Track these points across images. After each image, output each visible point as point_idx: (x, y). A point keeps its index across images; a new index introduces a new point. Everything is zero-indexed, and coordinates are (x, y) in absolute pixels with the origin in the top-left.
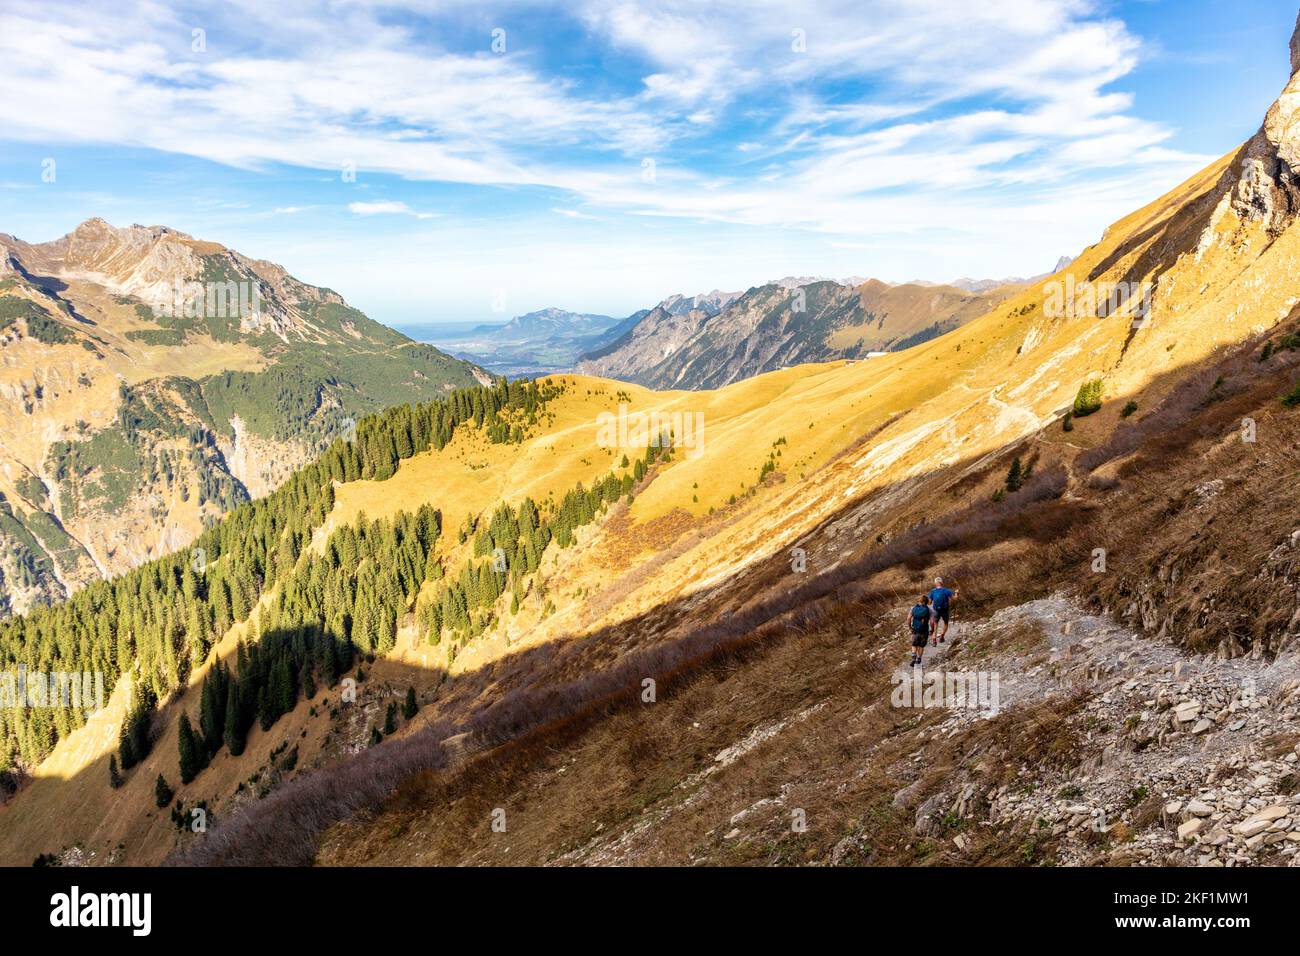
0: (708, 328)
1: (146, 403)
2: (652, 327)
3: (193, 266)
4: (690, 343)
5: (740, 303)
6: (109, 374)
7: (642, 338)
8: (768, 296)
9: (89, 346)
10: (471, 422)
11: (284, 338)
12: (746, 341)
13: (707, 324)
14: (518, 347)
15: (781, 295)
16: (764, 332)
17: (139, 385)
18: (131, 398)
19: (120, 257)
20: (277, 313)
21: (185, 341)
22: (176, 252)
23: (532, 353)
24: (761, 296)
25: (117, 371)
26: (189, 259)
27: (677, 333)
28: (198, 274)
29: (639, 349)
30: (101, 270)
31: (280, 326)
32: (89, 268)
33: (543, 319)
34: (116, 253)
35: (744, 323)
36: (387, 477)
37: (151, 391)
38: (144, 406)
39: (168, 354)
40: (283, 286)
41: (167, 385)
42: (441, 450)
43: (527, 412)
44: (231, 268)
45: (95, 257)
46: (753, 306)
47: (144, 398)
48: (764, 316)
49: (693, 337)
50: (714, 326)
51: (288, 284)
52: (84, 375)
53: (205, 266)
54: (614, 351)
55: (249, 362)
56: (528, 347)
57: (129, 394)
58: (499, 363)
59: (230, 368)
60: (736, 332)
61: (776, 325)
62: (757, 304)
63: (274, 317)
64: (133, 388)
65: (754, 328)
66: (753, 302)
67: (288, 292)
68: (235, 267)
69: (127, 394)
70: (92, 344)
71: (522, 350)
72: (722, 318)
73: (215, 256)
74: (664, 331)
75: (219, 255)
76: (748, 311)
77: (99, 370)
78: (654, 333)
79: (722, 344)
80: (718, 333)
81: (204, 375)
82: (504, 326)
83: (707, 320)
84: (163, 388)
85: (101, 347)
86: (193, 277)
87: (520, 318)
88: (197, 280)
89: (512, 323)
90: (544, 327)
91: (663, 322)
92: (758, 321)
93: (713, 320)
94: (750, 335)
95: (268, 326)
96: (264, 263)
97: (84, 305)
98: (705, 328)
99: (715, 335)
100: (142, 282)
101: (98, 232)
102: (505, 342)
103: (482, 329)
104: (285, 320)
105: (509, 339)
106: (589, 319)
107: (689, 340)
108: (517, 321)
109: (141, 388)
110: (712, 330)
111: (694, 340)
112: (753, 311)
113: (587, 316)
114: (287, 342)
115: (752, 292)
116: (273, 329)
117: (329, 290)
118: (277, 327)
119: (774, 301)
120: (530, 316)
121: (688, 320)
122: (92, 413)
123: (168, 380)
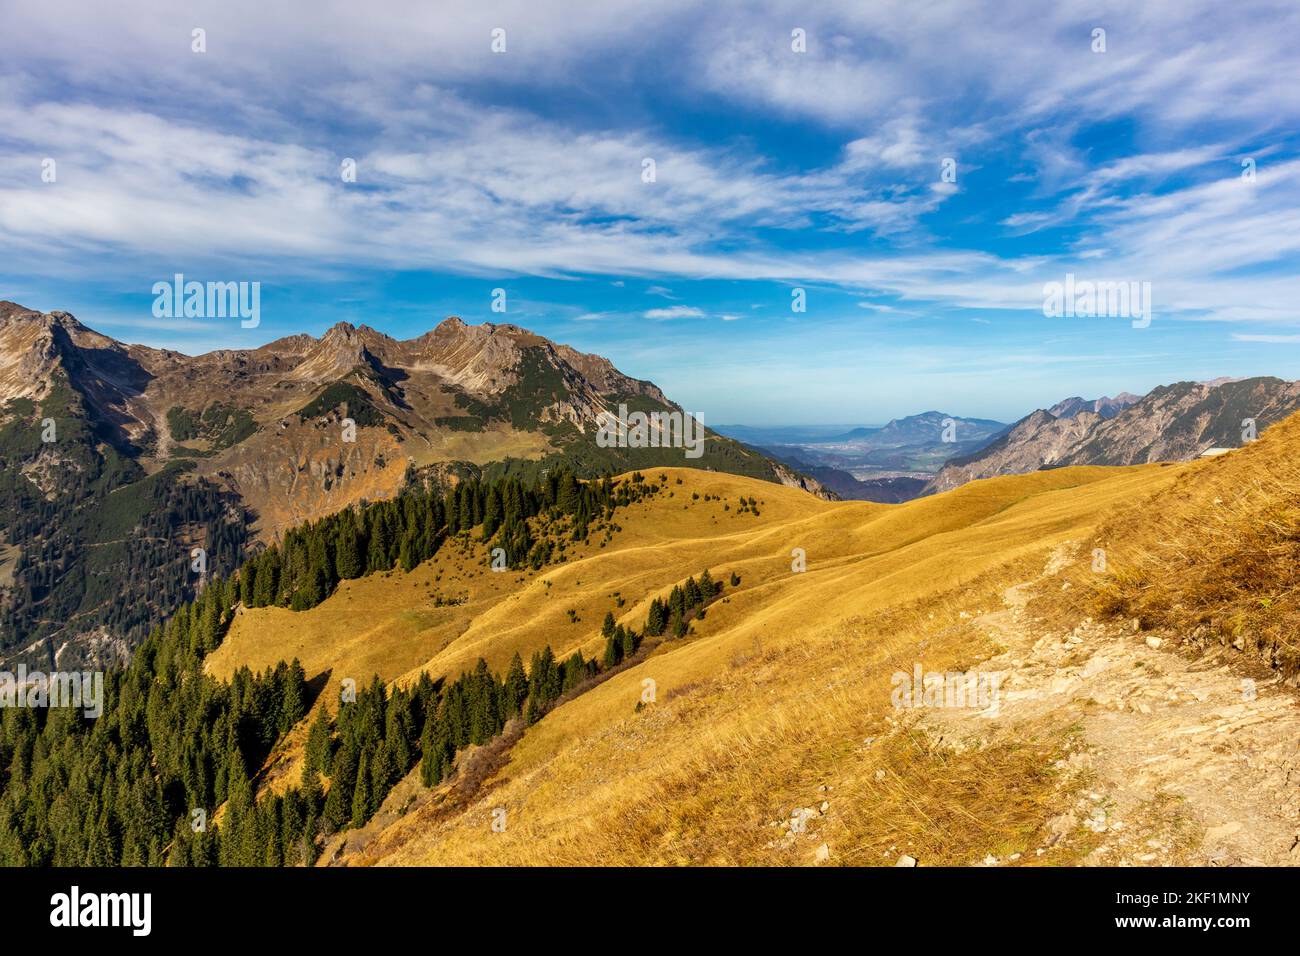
0: (1099, 433)
1: (426, 486)
2: (1032, 431)
3: (512, 357)
4: (1075, 450)
5: (1145, 405)
6: (403, 456)
7: (1019, 443)
8: (1180, 396)
9: (393, 429)
10: (478, 531)
11: (581, 428)
12: (1147, 449)
13: (1098, 428)
14: (893, 450)
15: (1198, 395)
16: (1172, 439)
17: (425, 468)
18: (413, 481)
19: (463, 351)
20: (579, 403)
21: (484, 428)
22: (501, 345)
23: (906, 458)
24: (1171, 396)
25: (410, 454)
26: (510, 350)
27: (1062, 438)
28: (515, 365)
29: (1015, 455)
30: (445, 363)
31: (579, 416)
32: (438, 361)
33: (922, 422)
34: (461, 348)
35: (1146, 428)
36: (307, 606)
37: (434, 475)
38: (423, 488)
39: (465, 440)
40: (607, 378)
41: (450, 470)
42: (408, 571)
43: (576, 521)
44: (546, 359)
45: (445, 352)
46: (1159, 408)
47: (426, 481)
48: (1173, 419)
49: (1079, 443)
50: (1106, 432)
51: (611, 377)
52: (381, 456)
53: (523, 358)
54: (985, 456)
55: (533, 450)
56: (902, 451)
57: (413, 477)
58: (869, 466)
59: (512, 456)
60: (1135, 438)
61: (1190, 431)
62: (1165, 405)
63: (574, 407)
64: (418, 471)
65: (1160, 434)
66: (1160, 402)
67: (609, 385)
68: (550, 358)
69: (412, 476)
70: (396, 427)
71: (894, 454)
72: (1117, 421)
73: (534, 348)
74: (1046, 436)
75: (537, 347)
76: (1153, 414)
77: (395, 452)
78: (1034, 438)
79: (1116, 453)
80: (1111, 440)
81: (487, 462)
82: (882, 429)
83: (1099, 423)
84: (446, 472)
85: (404, 430)
86: (510, 367)
87: (898, 422)
88: (513, 371)
89: (889, 426)
90: (924, 431)
91: (1046, 426)
92: (1165, 425)
93: (1107, 424)
94: (1153, 443)
95: (567, 416)
96: (593, 356)
97: (414, 393)
98: (1095, 433)
99: (1108, 442)
100: (470, 373)
101: (452, 330)
102: (880, 445)
103: (859, 432)
104: (587, 410)
105: (885, 442)
106: (974, 424)
107: (1074, 446)
108: (894, 425)
109: (426, 471)
110: (1103, 435)
111: (1080, 447)
112: (1158, 414)
113: (972, 420)
114: (583, 432)
115: (1159, 391)
116: (571, 417)
117: (649, 383)
118: (576, 417)
119: (1188, 402)
120: (909, 419)
121: (1076, 424)
122: (377, 493)
123: (452, 464)
